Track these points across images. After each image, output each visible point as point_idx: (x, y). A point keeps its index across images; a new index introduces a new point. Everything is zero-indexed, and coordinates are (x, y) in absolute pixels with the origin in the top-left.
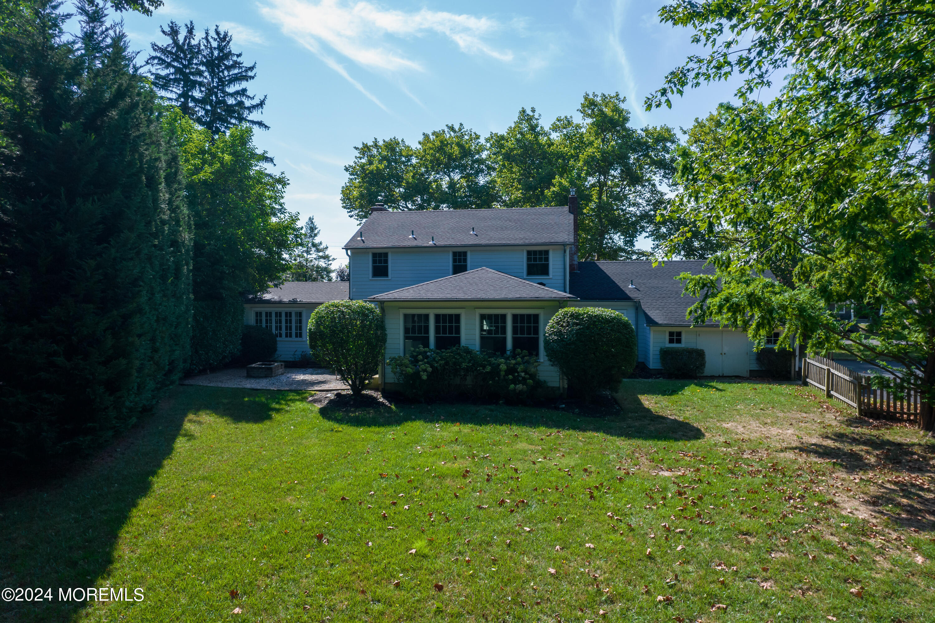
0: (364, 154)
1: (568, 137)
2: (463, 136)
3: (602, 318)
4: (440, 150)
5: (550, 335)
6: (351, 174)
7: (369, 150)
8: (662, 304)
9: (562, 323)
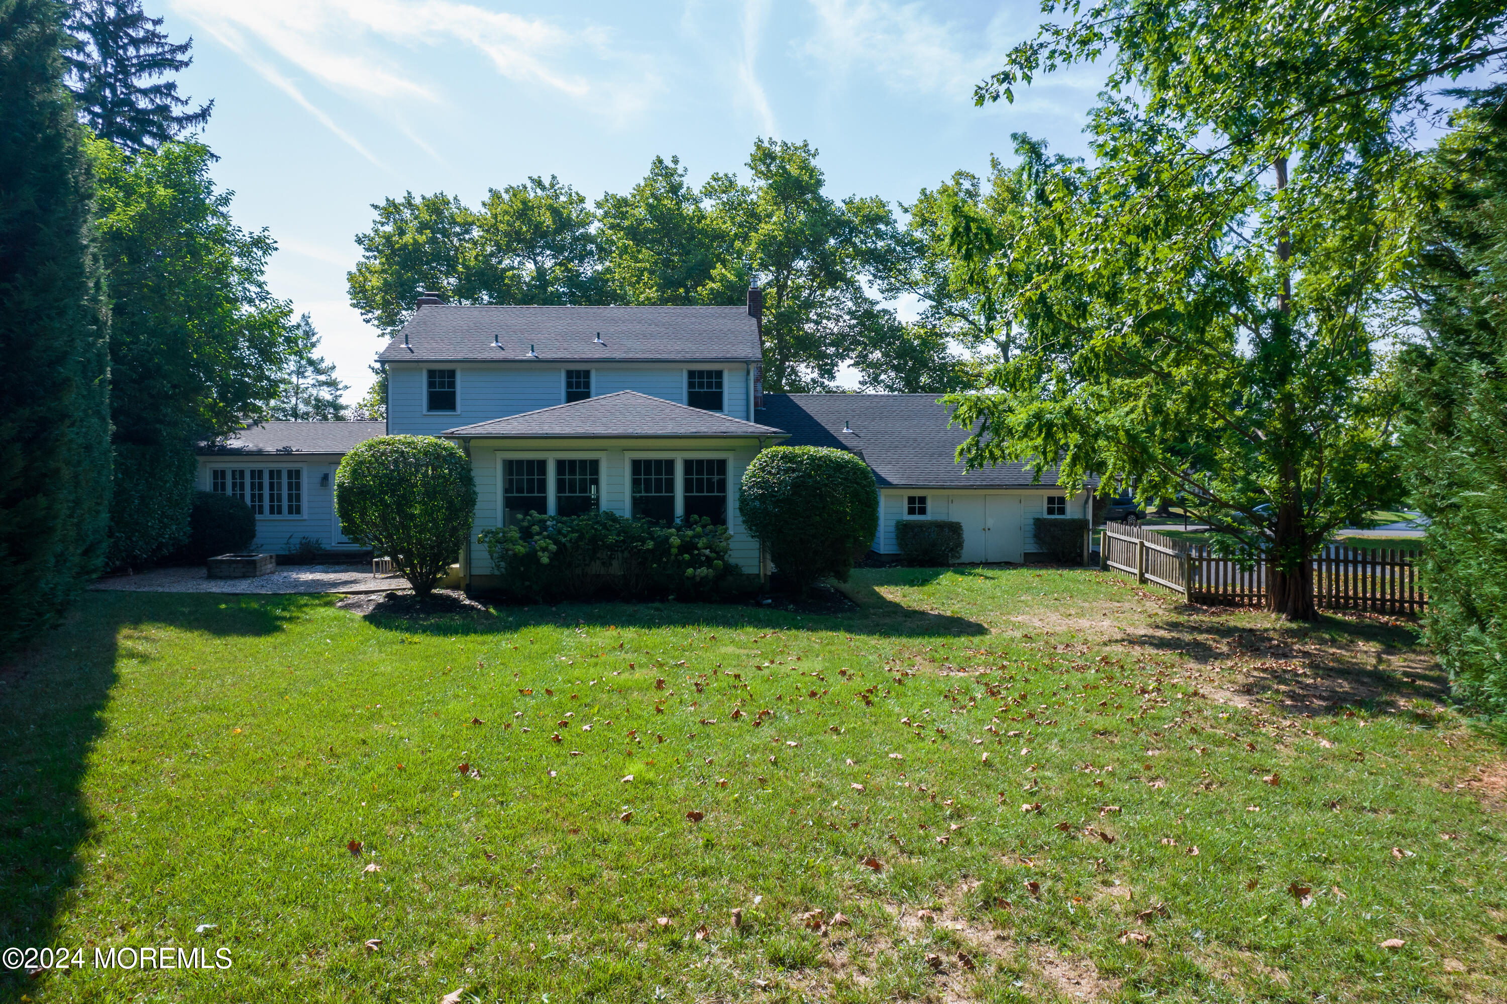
0: (388, 218)
1: (731, 207)
2: (557, 197)
3: (831, 461)
4: (521, 215)
5: (750, 488)
6: (368, 249)
7: (398, 211)
8: (896, 456)
9: (769, 468)
